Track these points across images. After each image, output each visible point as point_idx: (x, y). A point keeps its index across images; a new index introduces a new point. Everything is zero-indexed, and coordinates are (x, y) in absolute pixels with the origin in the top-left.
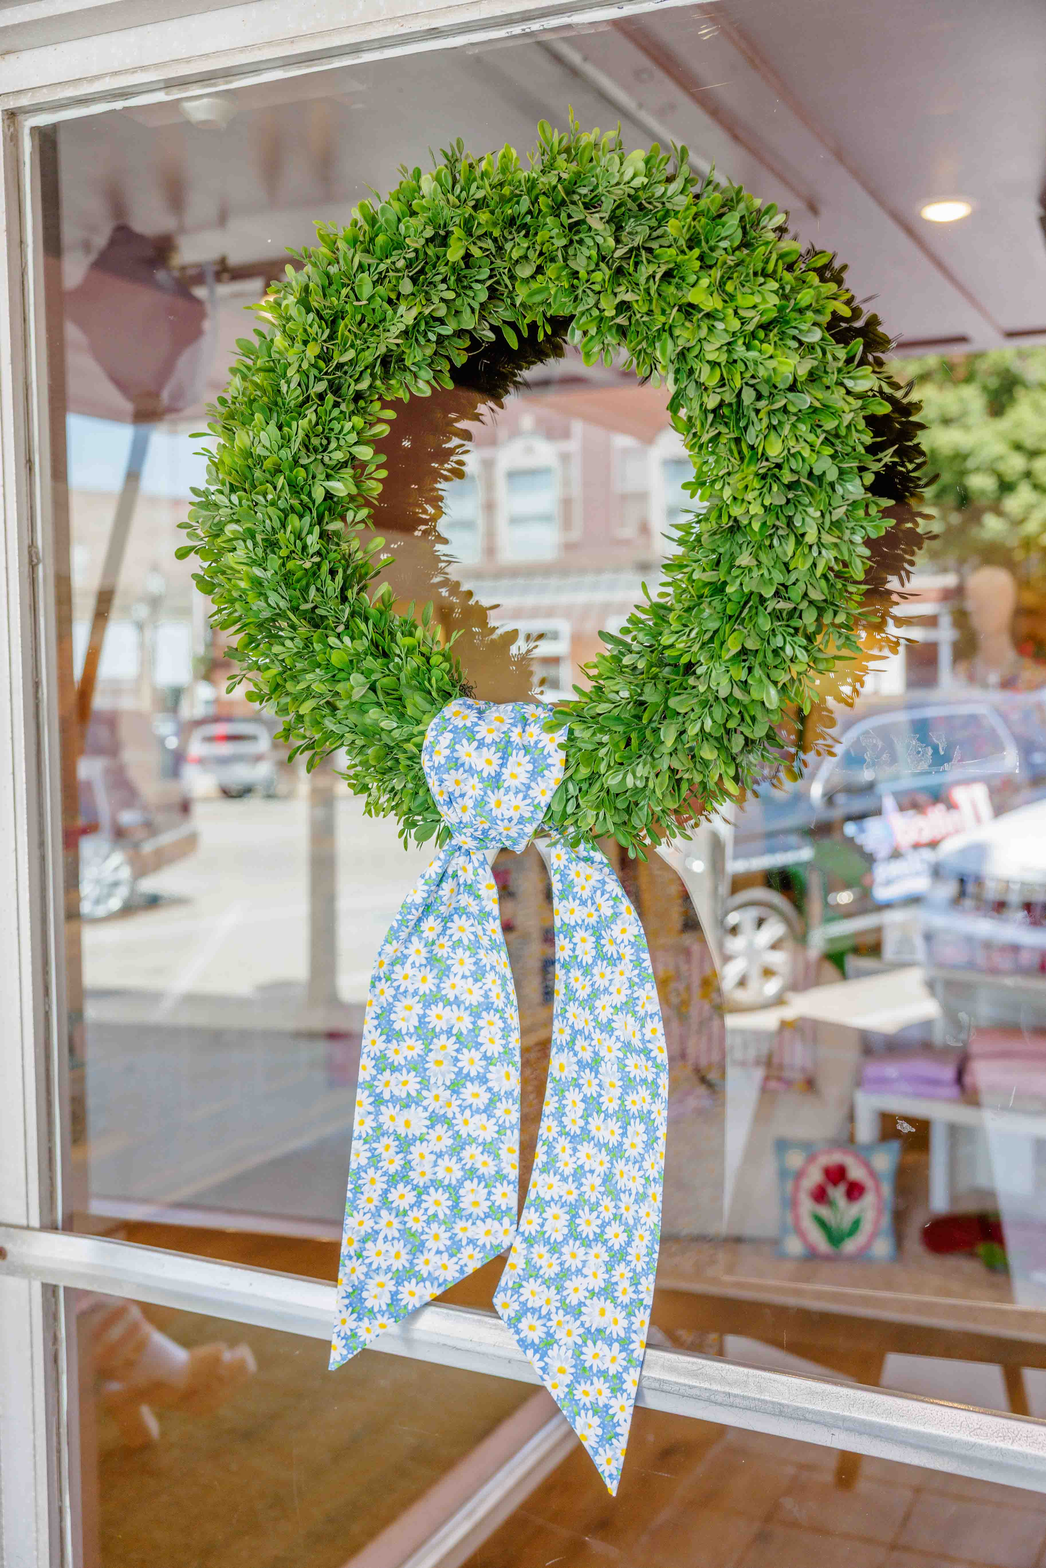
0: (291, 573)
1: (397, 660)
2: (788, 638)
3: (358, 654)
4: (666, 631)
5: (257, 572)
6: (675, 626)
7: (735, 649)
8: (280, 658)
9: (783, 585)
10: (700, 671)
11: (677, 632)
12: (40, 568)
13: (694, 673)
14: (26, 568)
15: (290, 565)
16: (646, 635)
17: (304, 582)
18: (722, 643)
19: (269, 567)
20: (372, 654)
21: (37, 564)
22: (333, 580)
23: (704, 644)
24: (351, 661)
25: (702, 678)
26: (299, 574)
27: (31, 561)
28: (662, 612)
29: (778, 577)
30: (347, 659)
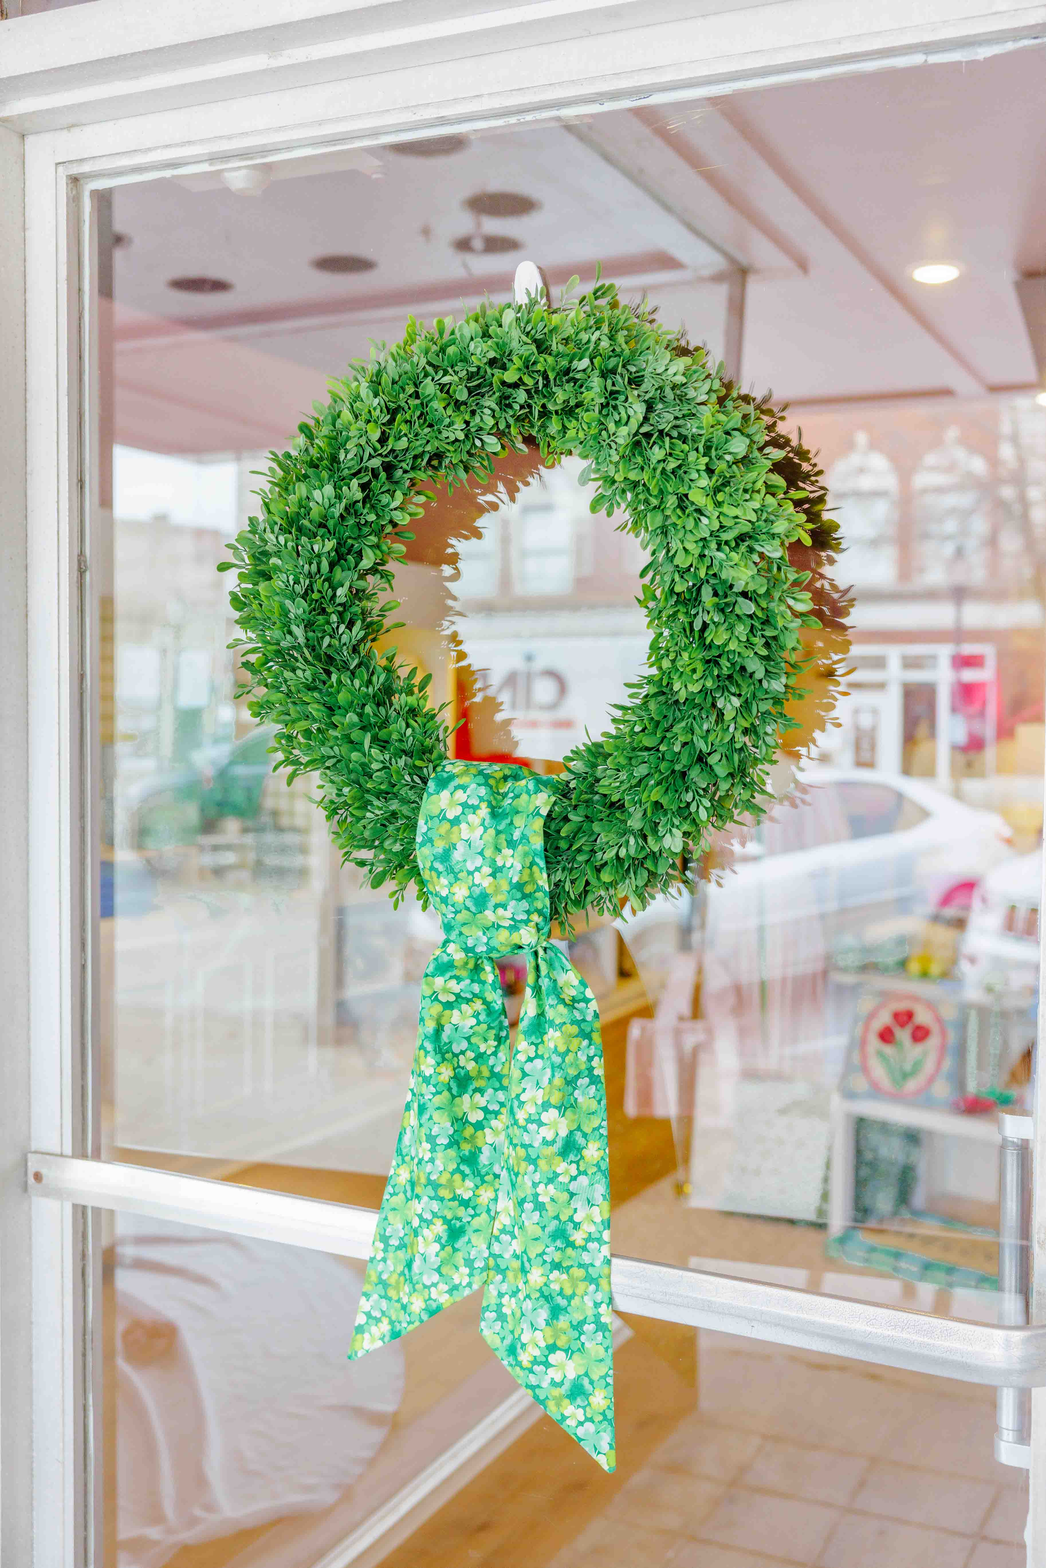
12: (88, 574)
14: (76, 574)
21: (85, 571)
27: (80, 568)
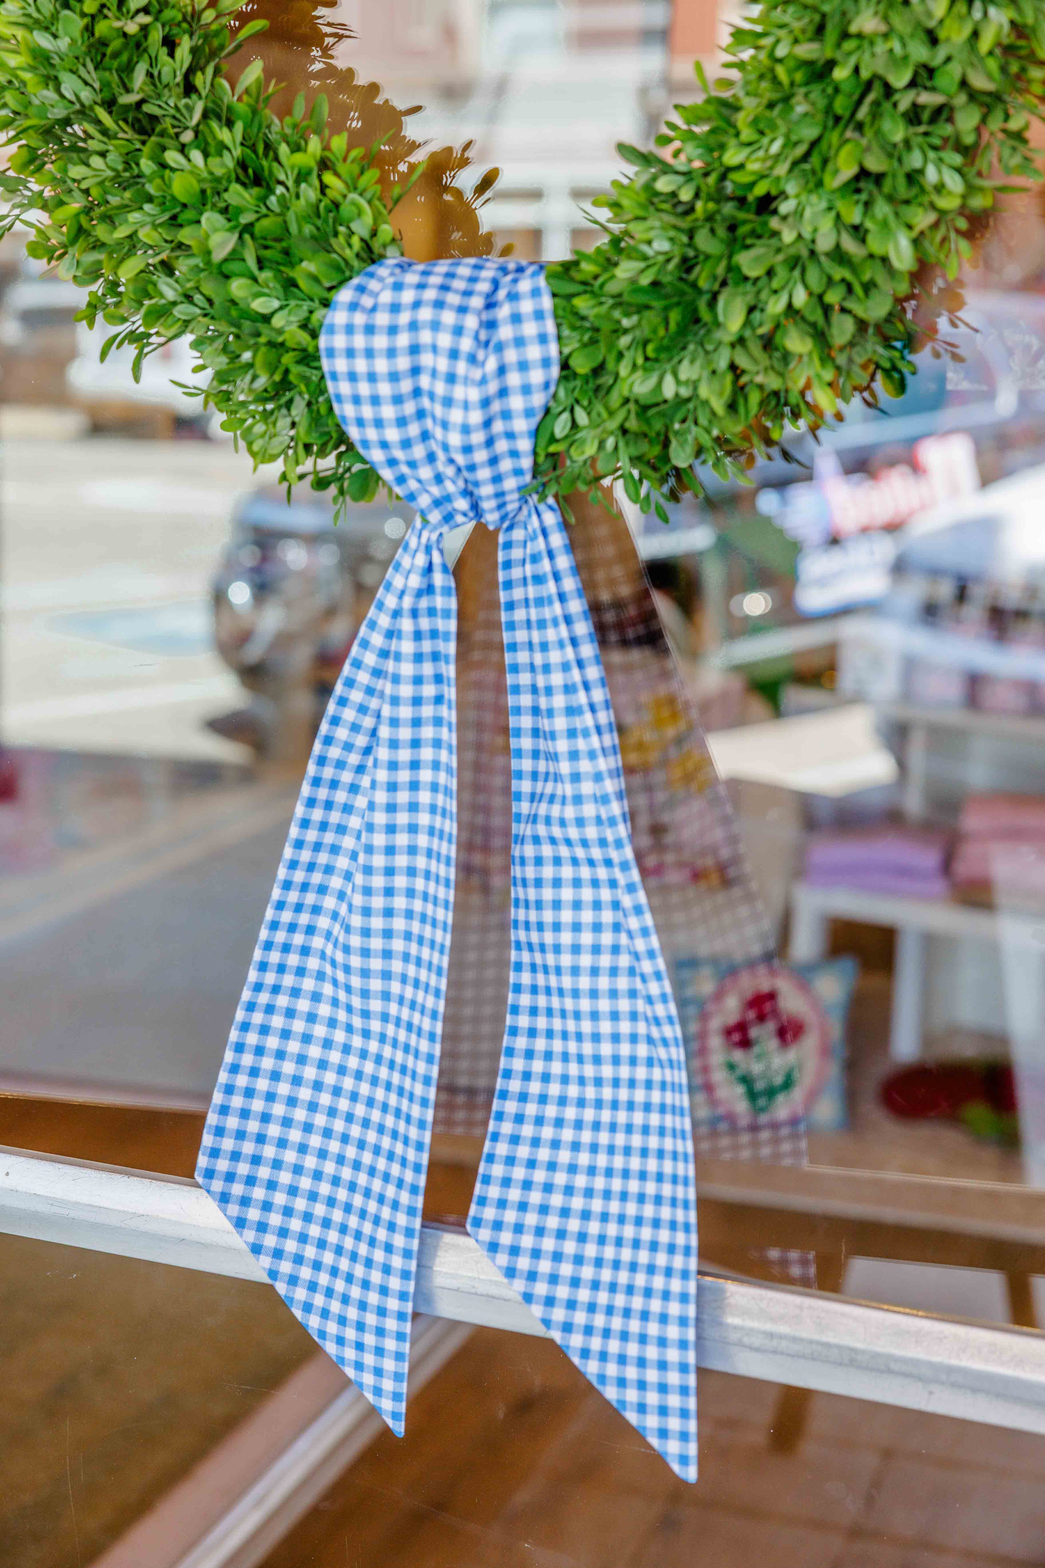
0: (103, 43)
1: (280, 190)
2: (931, 154)
3: (218, 180)
4: (732, 142)
5: (43, 40)
6: (747, 134)
7: (848, 171)
8: (84, 186)
9: (925, 66)
10: (785, 208)
11: (749, 144)
13: (775, 212)
15: (102, 28)
16: (698, 147)
17: (124, 58)
18: (825, 162)
19: (61, 33)
20: (238, 180)
22: (171, 54)
23: (795, 164)
24: (203, 192)
25: (790, 220)
26: (116, 44)
28: (725, 111)
29: (920, 52)
30: (197, 187)
